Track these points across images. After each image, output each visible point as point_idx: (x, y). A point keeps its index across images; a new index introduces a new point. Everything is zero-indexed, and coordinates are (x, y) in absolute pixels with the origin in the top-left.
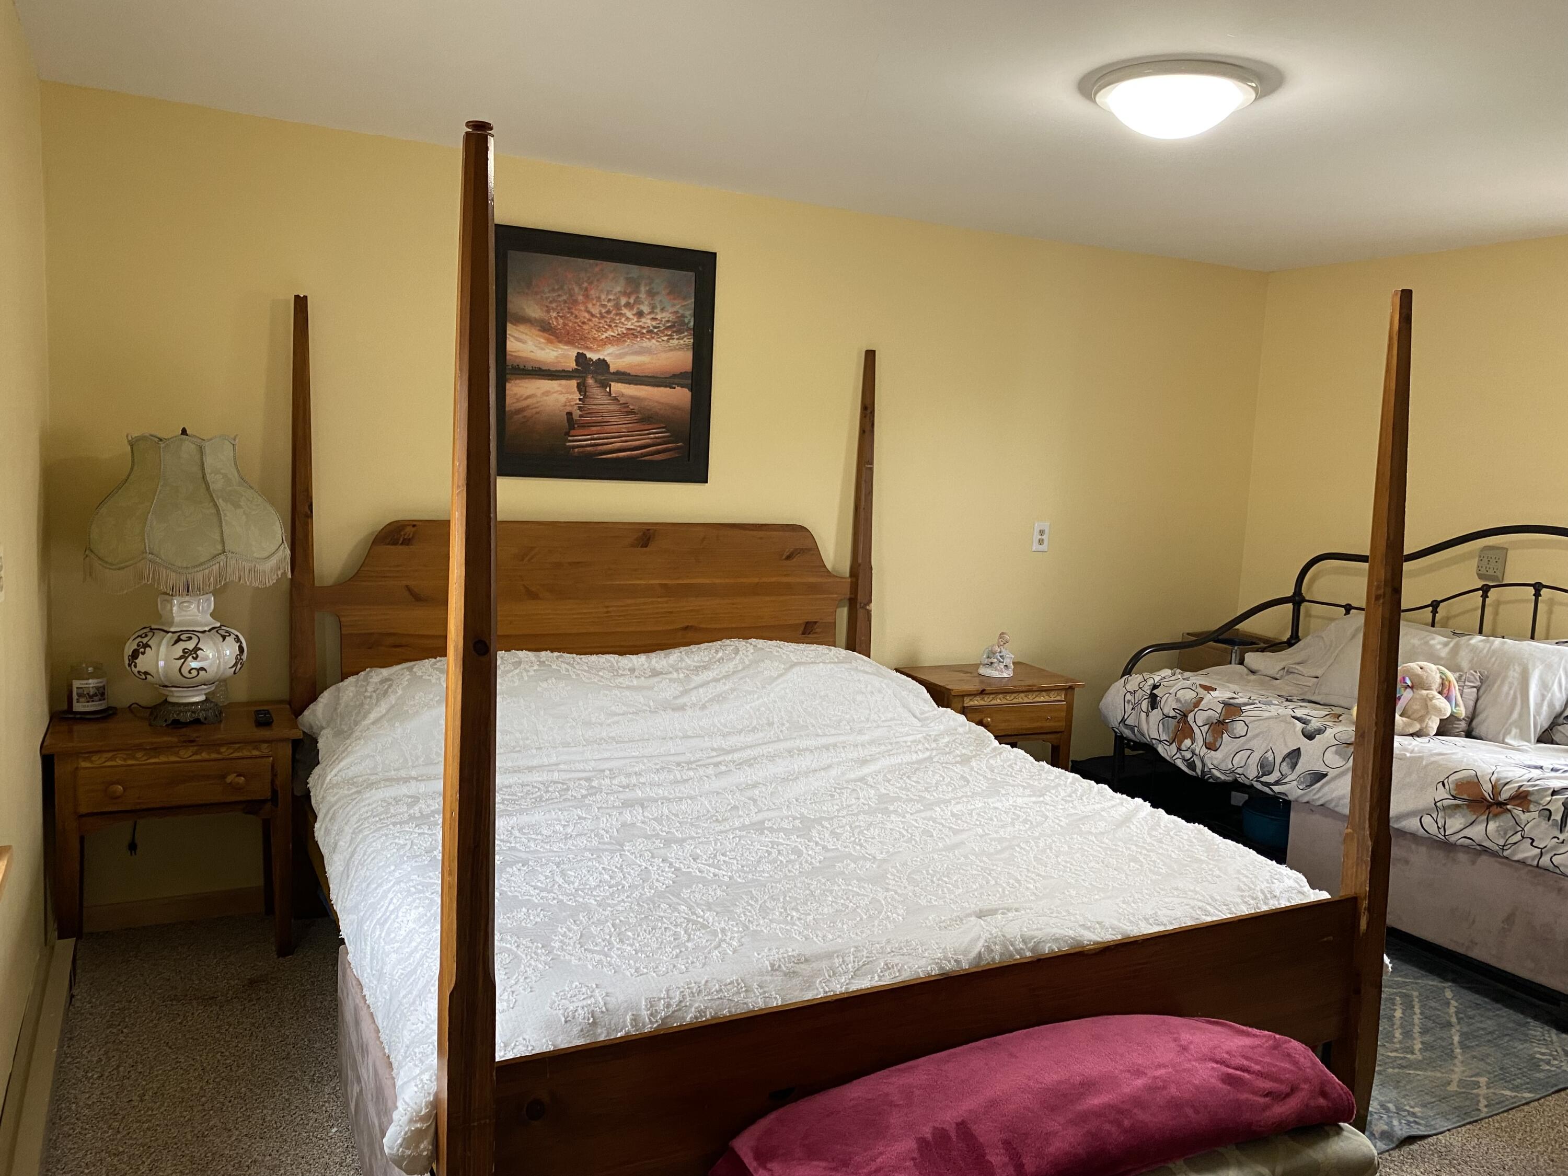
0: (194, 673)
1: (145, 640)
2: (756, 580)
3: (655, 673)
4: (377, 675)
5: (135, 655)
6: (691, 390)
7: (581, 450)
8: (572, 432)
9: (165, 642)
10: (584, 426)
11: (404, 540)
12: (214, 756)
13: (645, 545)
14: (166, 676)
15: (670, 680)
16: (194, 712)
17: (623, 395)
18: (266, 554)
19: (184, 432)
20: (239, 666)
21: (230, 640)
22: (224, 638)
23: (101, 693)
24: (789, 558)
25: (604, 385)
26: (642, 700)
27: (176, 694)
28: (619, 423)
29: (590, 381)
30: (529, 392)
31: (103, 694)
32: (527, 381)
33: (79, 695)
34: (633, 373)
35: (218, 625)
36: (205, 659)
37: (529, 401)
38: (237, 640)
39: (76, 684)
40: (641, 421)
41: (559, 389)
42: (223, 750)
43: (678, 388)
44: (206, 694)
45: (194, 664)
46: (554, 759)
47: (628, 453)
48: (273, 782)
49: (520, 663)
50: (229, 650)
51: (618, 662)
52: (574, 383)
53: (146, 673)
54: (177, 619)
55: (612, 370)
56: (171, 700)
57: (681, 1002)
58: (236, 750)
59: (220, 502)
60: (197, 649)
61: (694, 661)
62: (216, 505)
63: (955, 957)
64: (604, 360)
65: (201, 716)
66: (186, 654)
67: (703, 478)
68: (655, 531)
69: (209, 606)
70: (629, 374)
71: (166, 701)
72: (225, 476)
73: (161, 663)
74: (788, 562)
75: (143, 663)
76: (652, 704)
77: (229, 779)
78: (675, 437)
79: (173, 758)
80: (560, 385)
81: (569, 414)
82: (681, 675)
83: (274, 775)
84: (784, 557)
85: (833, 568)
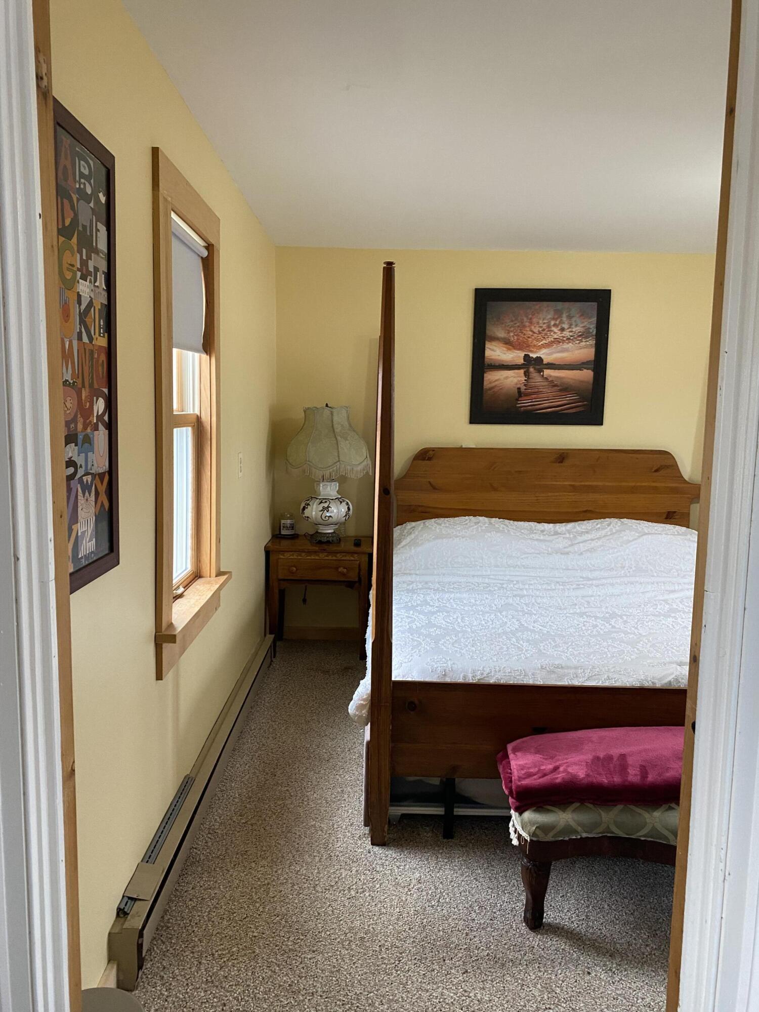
0: (327, 518)
1: (308, 502)
2: (633, 484)
3: (556, 533)
4: (409, 525)
5: (304, 509)
6: (593, 371)
7: (525, 408)
8: (520, 399)
9: (315, 504)
10: (527, 395)
11: (429, 458)
12: (334, 558)
13: (561, 462)
14: (316, 518)
15: (564, 538)
16: (328, 537)
17: (551, 376)
18: (358, 463)
19: (327, 405)
20: (347, 517)
21: (344, 504)
22: (341, 502)
23: (292, 527)
24: (656, 471)
25: (540, 371)
26: (544, 547)
27: (321, 528)
28: (547, 392)
29: (532, 370)
30: (497, 378)
31: (293, 527)
32: (496, 372)
33: (283, 527)
34: (557, 363)
35: (340, 497)
36: (332, 512)
37: (496, 383)
38: (347, 504)
39: (283, 521)
40: (560, 390)
41: (513, 375)
42: (338, 555)
43: (585, 370)
44: (334, 529)
45: (328, 514)
46: (489, 573)
47: (553, 409)
48: (359, 573)
49: (479, 522)
50: (343, 509)
51: (535, 526)
52: (522, 371)
53: (308, 517)
54: (322, 493)
55: (544, 363)
56: (320, 531)
57: (489, 673)
58: (343, 556)
59: (339, 438)
60: (328, 507)
61: (582, 529)
62: (336, 439)
63: (653, 681)
64: (540, 357)
65: (330, 539)
66: (324, 509)
67: (600, 423)
68: (567, 453)
69: (336, 487)
70: (555, 364)
71: (317, 532)
72: (342, 426)
73: (314, 513)
74: (657, 474)
75: (307, 512)
76: (550, 549)
77: (341, 569)
78: (582, 399)
79: (317, 558)
80: (514, 373)
81: (519, 389)
82: (572, 536)
83: (360, 570)
84: (653, 470)
85: (689, 479)
